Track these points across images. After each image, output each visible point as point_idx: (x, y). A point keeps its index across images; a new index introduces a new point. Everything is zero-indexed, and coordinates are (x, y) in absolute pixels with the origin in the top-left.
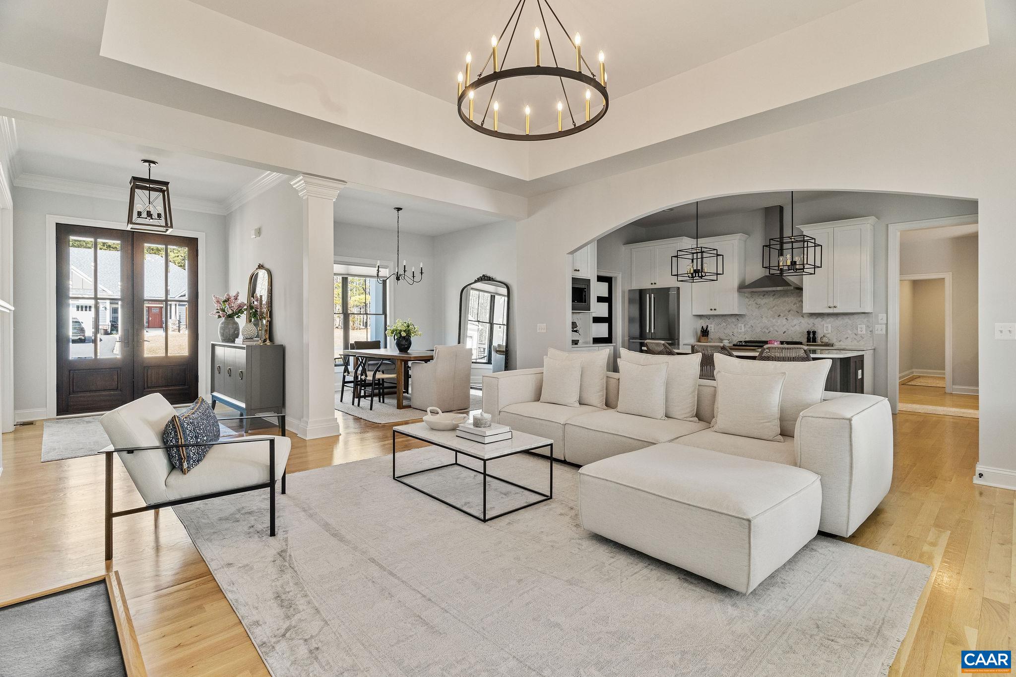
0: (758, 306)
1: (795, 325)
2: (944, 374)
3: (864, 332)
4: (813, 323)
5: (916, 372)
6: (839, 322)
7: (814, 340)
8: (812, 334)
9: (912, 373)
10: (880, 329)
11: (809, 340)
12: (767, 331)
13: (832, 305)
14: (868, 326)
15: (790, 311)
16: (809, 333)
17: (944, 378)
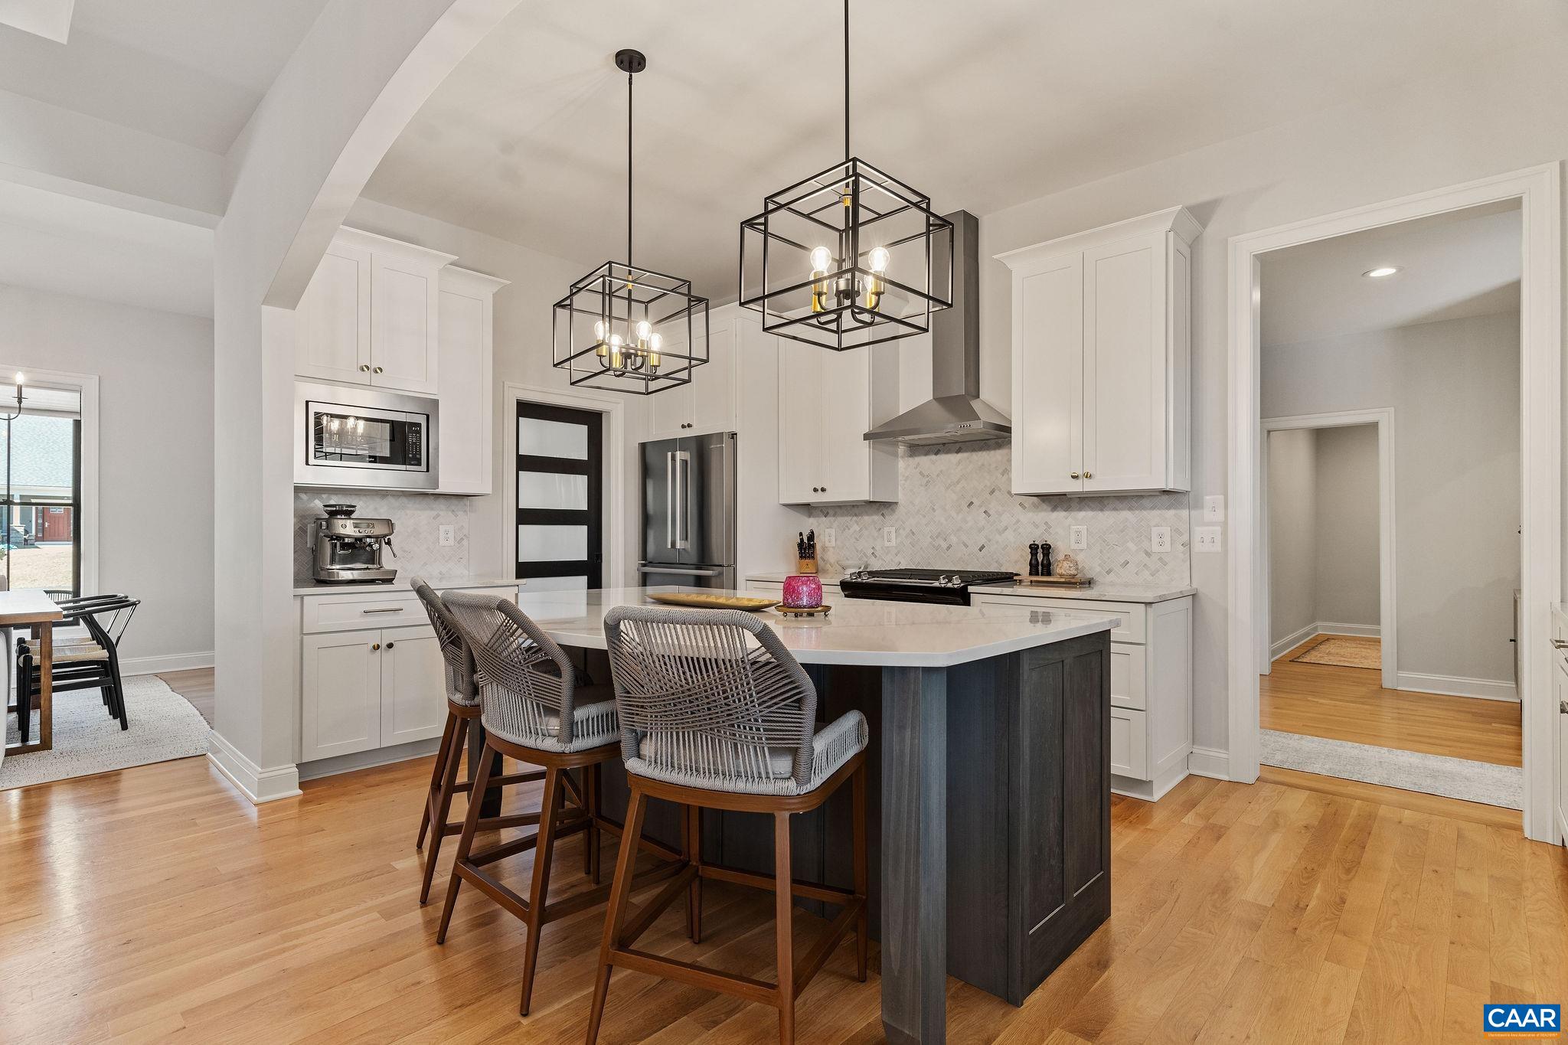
0: (925, 481)
1: (1006, 528)
2: (1378, 632)
3: (1167, 547)
4: (1046, 523)
5: (1323, 628)
6: (1106, 519)
7: (1047, 569)
8: (1040, 550)
9: (1315, 629)
10: (1206, 539)
11: (1034, 570)
12: (944, 545)
13: (1079, 472)
14: (1177, 531)
15: (992, 492)
16: (1034, 548)
17: (1379, 641)
